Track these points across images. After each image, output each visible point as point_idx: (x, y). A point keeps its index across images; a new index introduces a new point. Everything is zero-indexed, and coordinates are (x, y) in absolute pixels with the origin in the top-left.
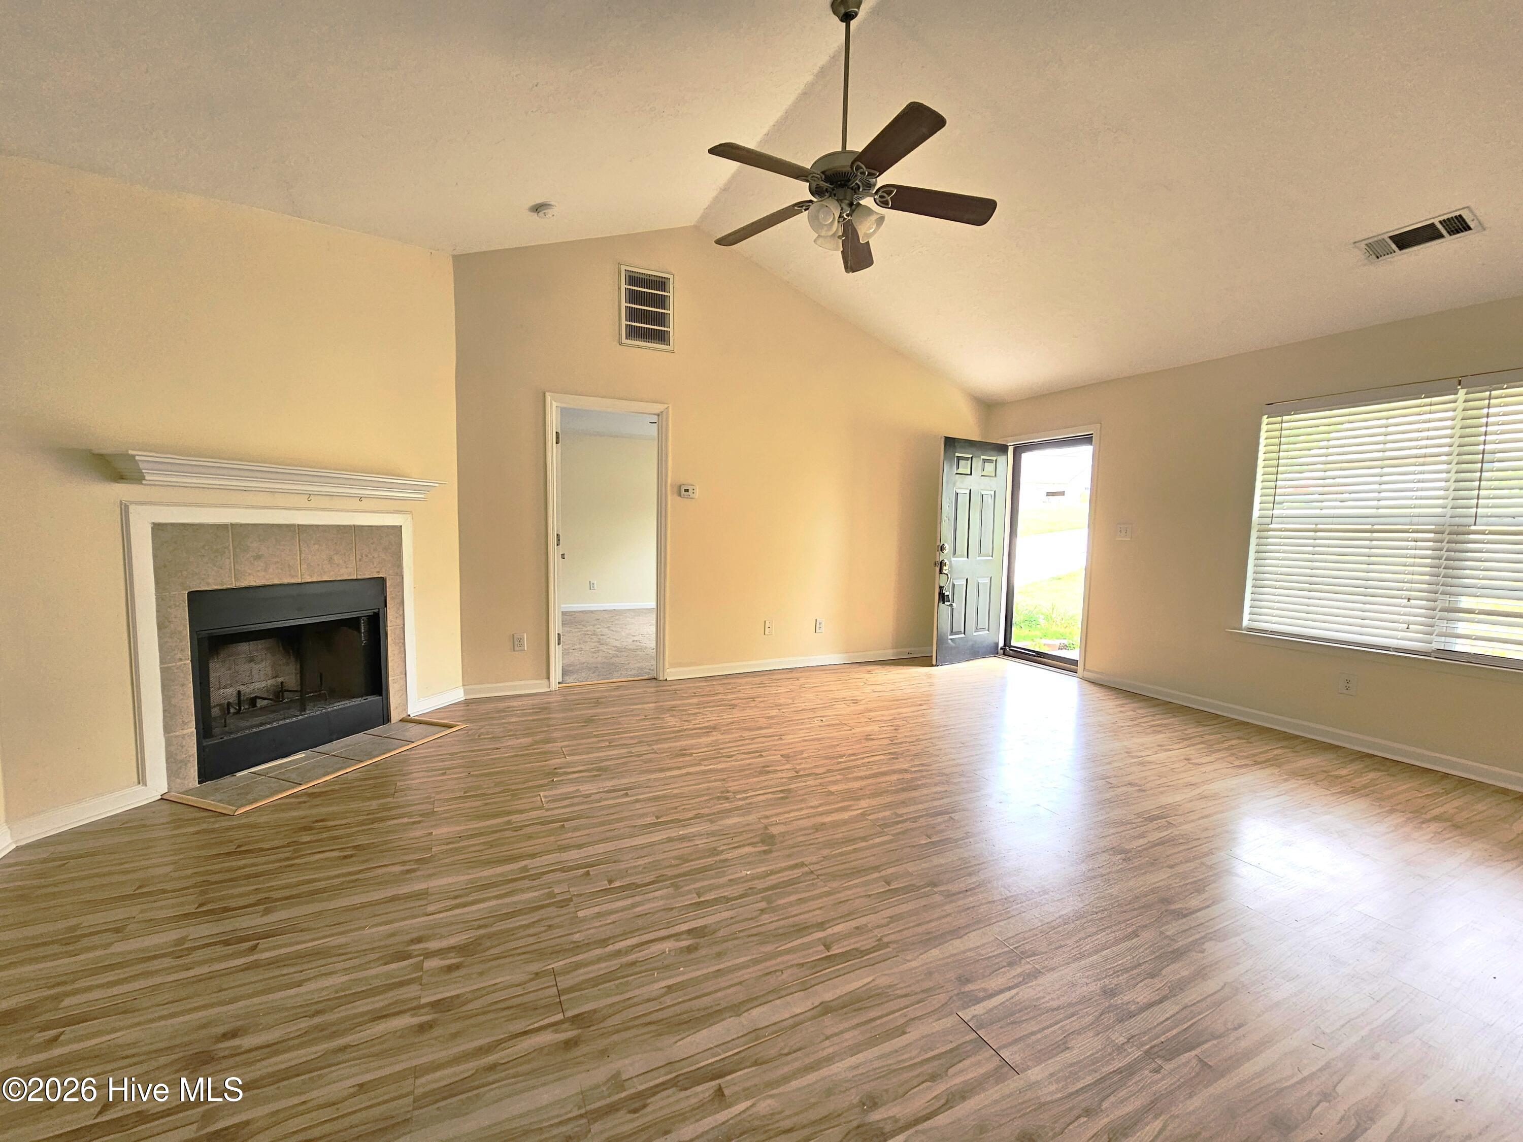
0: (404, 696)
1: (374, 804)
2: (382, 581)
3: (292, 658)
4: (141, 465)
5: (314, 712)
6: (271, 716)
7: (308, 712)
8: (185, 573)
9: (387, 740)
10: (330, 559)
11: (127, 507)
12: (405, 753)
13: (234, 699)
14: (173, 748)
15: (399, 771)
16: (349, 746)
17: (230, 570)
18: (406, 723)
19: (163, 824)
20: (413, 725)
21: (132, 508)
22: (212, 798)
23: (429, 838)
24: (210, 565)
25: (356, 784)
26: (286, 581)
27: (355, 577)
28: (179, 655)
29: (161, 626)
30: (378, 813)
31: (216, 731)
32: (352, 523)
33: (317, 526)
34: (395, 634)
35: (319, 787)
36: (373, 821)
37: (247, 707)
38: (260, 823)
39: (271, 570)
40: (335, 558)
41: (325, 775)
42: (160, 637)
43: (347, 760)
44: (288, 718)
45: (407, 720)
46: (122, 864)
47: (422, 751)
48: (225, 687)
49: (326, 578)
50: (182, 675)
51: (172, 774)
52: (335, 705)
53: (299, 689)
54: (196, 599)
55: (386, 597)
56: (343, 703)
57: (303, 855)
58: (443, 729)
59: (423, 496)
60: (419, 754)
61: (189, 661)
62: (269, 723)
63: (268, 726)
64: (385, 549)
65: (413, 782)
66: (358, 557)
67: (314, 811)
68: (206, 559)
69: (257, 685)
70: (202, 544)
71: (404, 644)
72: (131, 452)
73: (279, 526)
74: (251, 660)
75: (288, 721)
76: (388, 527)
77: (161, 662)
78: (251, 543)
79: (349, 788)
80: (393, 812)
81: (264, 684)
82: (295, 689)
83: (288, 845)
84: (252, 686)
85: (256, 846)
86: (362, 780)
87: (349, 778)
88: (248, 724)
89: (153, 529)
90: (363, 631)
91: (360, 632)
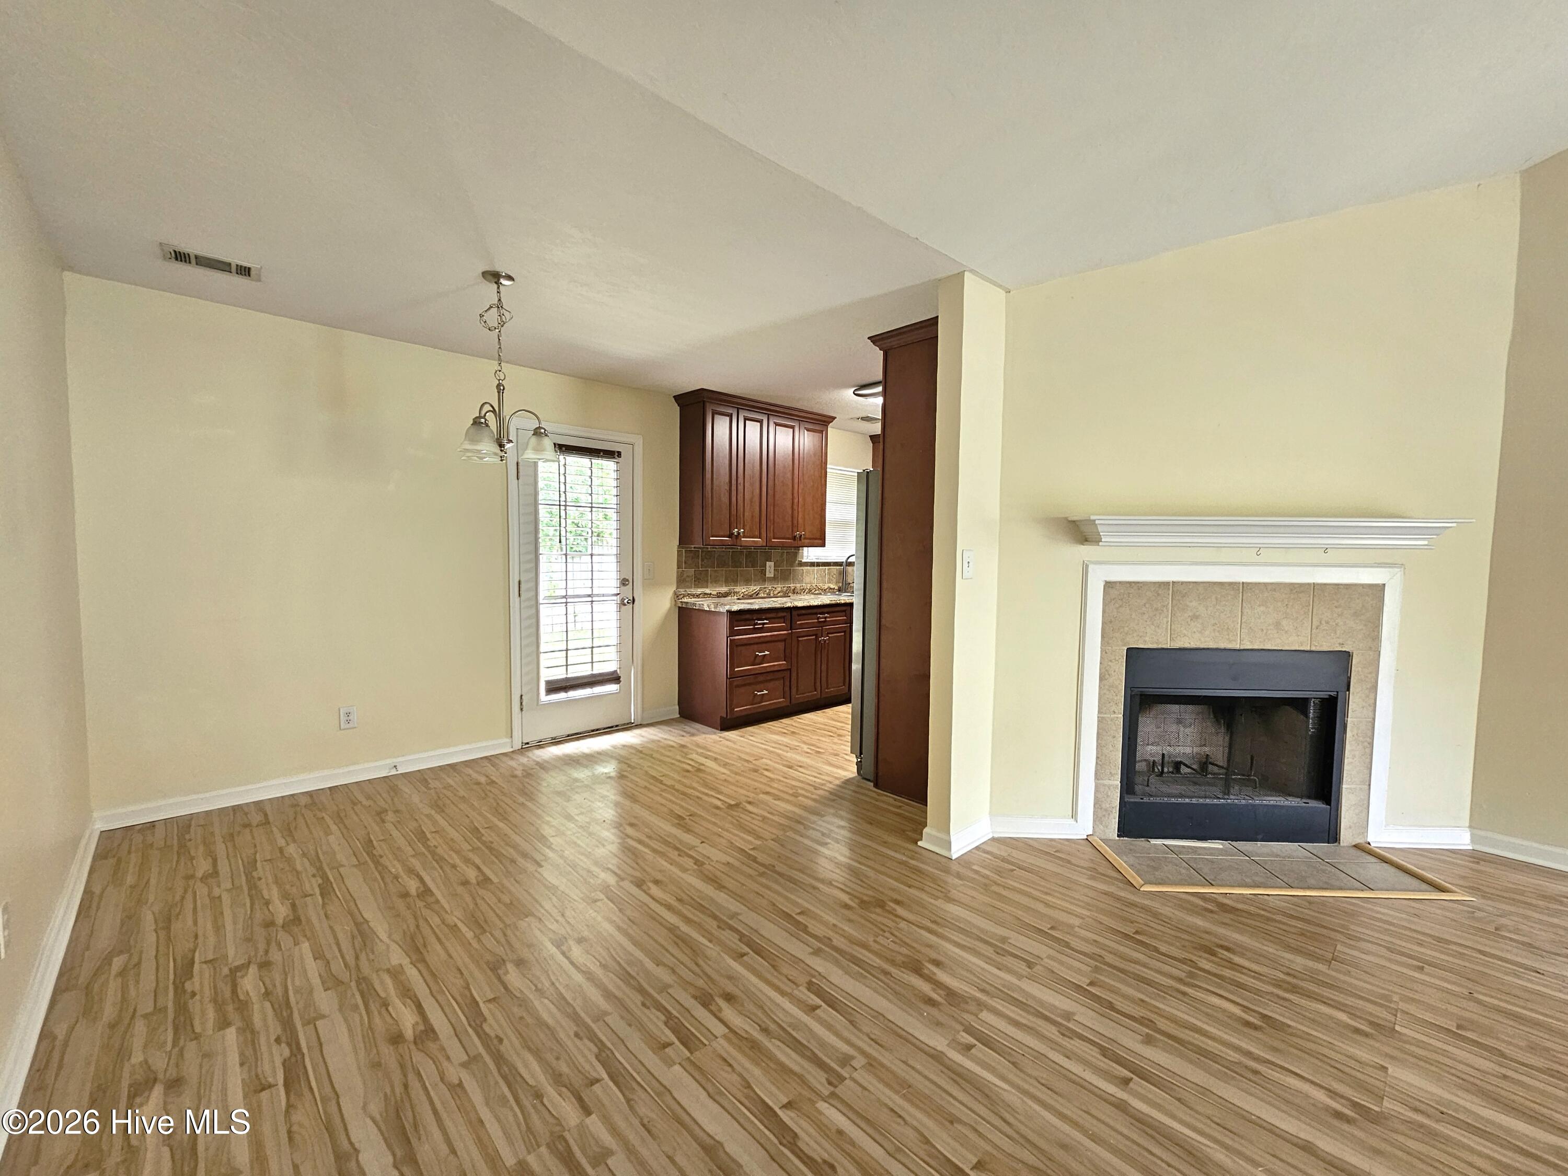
0: (1364, 814)
1: (1300, 962)
2: (1346, 657)
3: (1223, 730)
4: (1100, 529)
5: (1238, 799)
6: (1192, 788)
7: (1232, 797)
8: (1126, 629)
9: (1330, 868)
10: (1278, 625)
11: (1087, 566)
12: (1354, 901)
13: (1158, 759)
14: (1099, 796)
15: (1343, 926)
16: (1277, 856)
17: (1167, 629)
18: (1364, 854)
19: (1082, 867)
20: (1373, 860)
21: (1091, 567)
22: (1125, 858)
23: (1380, 1074)
24: (1148, 623)
25: (1278, 918)
26: (1222, 645)
27: (1308, 648)
28: (1113, 708)
29: (1102, 678)
30: (1302, 980)
31: (1138, 788)
32: (1311, 581)
33: (1266, 585)
34: (1358, 729)
35: (1231, 898)
36: (1294, 989)
37: (1171, 770)
38: (1161, 914)
39: (1207, 633)
40: (1284, 623)
41: (1240, 886)
42: (1100, 688)
43: (1272, 876)
44: (1210, 797)
45: (1363, 848)
46: (1046, 894)
47: (1382, 910)
48: (1152, 744)
49: (1268, 646)
50: (1114, 728)
51: (1098, 818)
52: (1266, 798)
53: (1225, 766)
54: (1132, 654)
55: (1350, 678)
56: (1277, 799)
57: (1200, 987)
58: (1424, 886)
59: (1426, 543)
60: (1378, 912)
61: (1121, 716)
62: (1188, 797)
63: (1187, 800)
64: (1356, 614)
65: (1363, 956)
66: (1315, 623)
67: (1221, 931)
68: (1145, 617)
69: (1181, 750)
70: (1144, 601)
71: (1371, 744)
72: (1093, 518)
73: (1221, 584)
74: (1179, 722)
75: (1208, 801)
76: (1363, 586)
77: (1099, 712)
78: (1191, 602)
79: (1268, 919)
80: (1327, 993)
81: (1188, 750)
82: (1221, 764)
83: (1183, 961)
84: (1178, 749)
85: (1154, 943)
86: (1285, 914)
87: (1271, 904)
88: (1169, 791)
89: (1104, 586)
90: (1311, 715)
91: (1307, 716)
